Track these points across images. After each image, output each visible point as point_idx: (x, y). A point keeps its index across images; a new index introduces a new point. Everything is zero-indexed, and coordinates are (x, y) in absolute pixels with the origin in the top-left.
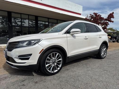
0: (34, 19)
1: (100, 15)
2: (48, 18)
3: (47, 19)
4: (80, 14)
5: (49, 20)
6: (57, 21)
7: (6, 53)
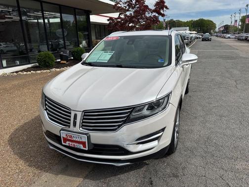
7: (89, 138)
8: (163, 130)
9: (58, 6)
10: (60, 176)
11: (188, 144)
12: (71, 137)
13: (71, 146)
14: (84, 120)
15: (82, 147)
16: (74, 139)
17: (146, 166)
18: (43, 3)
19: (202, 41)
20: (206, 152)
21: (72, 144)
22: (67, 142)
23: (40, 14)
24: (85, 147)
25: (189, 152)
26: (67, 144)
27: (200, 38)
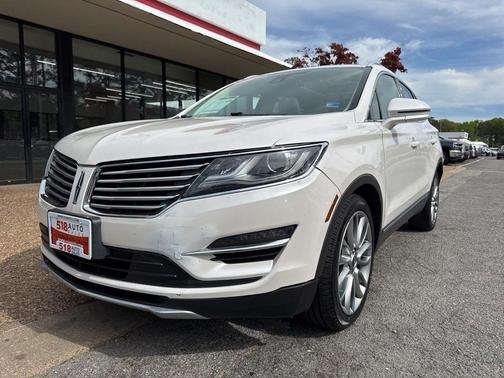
0: (52, 48)
1: (353, 55)
2: (123, 51)
3: (119, 56)
4: (257, 46)
5: (126, 57)
6: (161, 67)
7: (96, 229)
8: (288, 231)
9: (194, 71)
10: (44, 335)
11: (393, 319)
12: (65, 226)
13: (63, 249)
14: (97, 189)
15: (81, 252)
16: (70, 232)
17: (256, 347)
18: (167, 64)
19: (498, 158)
20: (435, 342)
21: (65, 246)
22: (59, 242)
23: (158, 85)
24: (86, 252)
25: (388, 334)
26: (58, 245)
27: (493, 155)
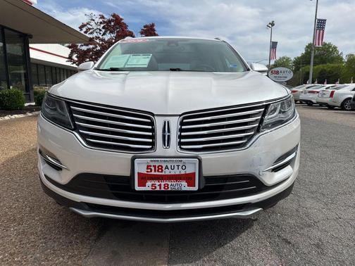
12: (160, 168)
13: (158, 189)
15: (184, 186)
16: (167, 172)
21: (159, 186)
22: (149, 183)
24: (193, 185)
26: (148, 186)
